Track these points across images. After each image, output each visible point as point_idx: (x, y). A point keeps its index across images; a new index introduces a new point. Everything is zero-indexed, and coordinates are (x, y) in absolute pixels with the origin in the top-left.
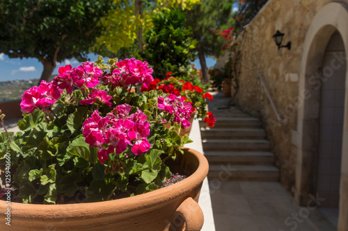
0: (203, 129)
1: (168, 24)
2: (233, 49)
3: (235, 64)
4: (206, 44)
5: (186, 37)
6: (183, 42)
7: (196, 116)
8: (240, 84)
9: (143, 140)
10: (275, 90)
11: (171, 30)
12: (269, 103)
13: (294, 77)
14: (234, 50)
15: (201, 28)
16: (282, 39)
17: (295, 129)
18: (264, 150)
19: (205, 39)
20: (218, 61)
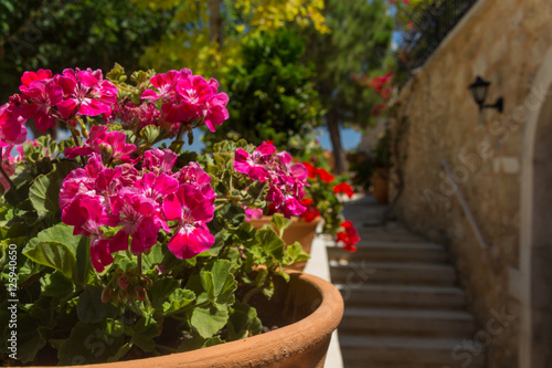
0: (334, 263)
1: (271, 56)
2: (393, 112)
3: (397, 140)
4: (343, 104)
5: (304, 81)
6: (298, 91)
7: (319, 229)
8: (406, 179)
9: (197, 226)
10: (475, 190)
11: (276, 68)
12: (463, 214)
13: (510, 165)
14: (395, 116)
15: (332, 75)
16: (486, 93)
17: (516, 265)
18: (455, 308)
19: (341, 94)
20: (364, 136)
